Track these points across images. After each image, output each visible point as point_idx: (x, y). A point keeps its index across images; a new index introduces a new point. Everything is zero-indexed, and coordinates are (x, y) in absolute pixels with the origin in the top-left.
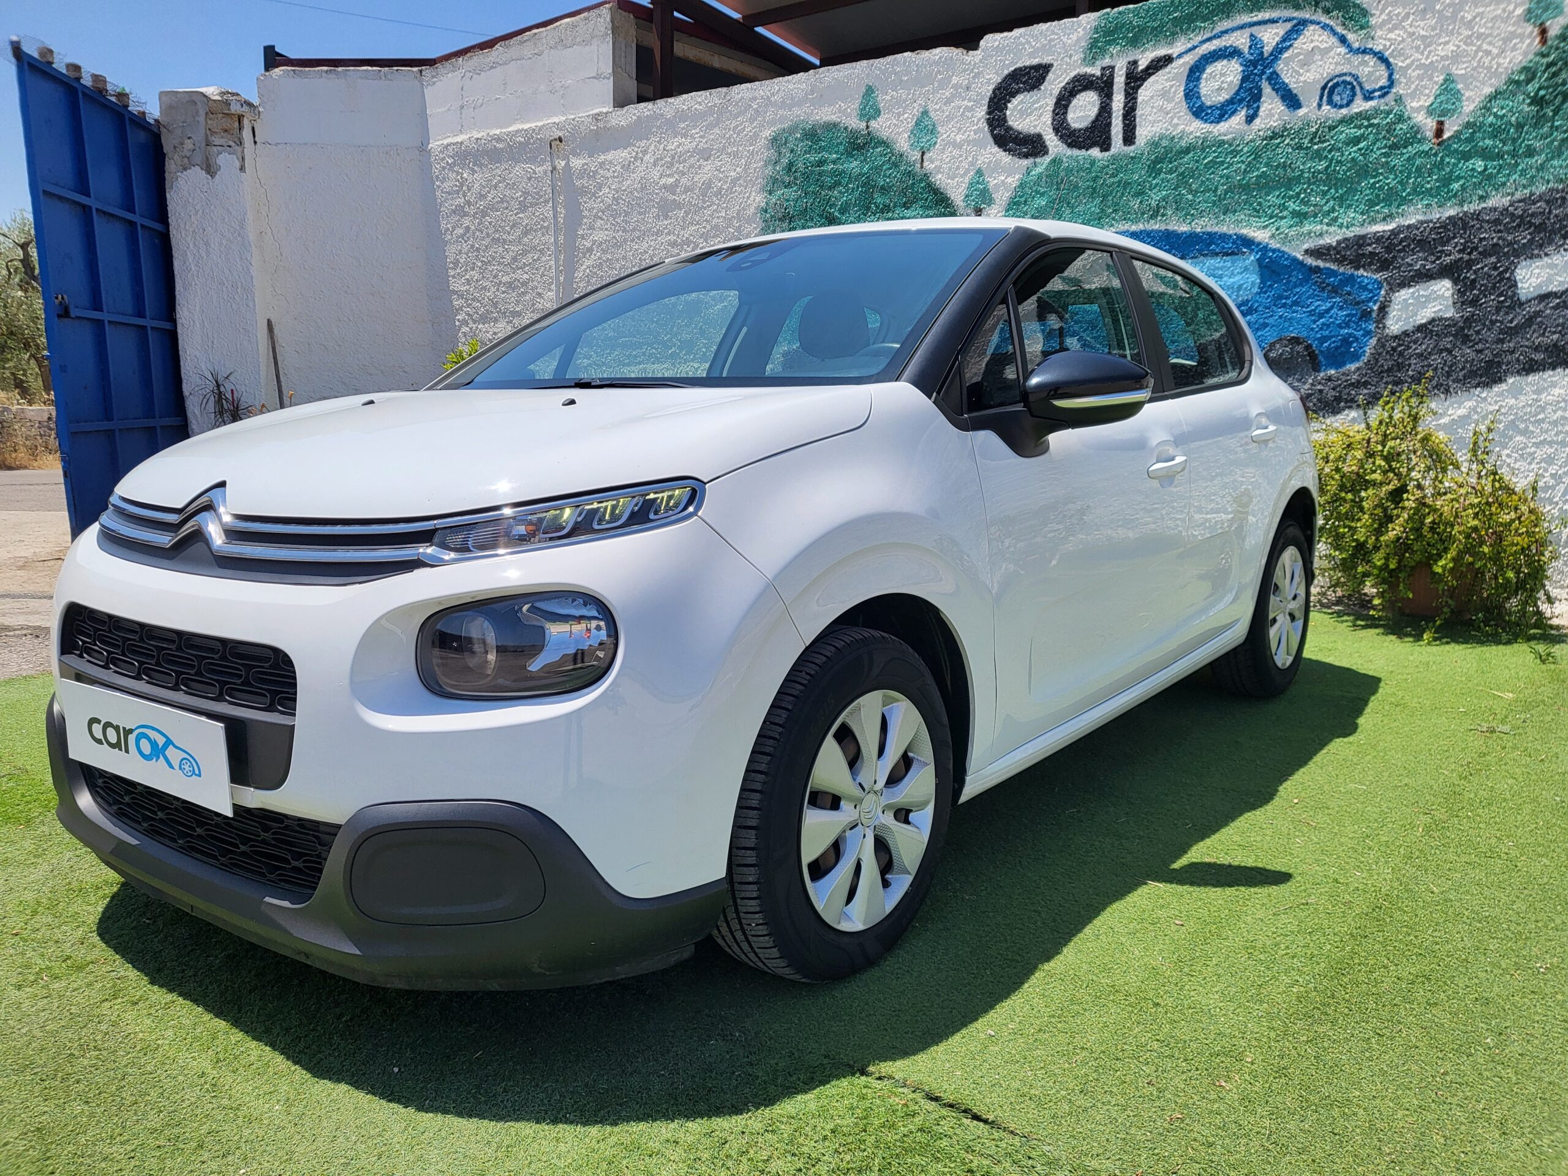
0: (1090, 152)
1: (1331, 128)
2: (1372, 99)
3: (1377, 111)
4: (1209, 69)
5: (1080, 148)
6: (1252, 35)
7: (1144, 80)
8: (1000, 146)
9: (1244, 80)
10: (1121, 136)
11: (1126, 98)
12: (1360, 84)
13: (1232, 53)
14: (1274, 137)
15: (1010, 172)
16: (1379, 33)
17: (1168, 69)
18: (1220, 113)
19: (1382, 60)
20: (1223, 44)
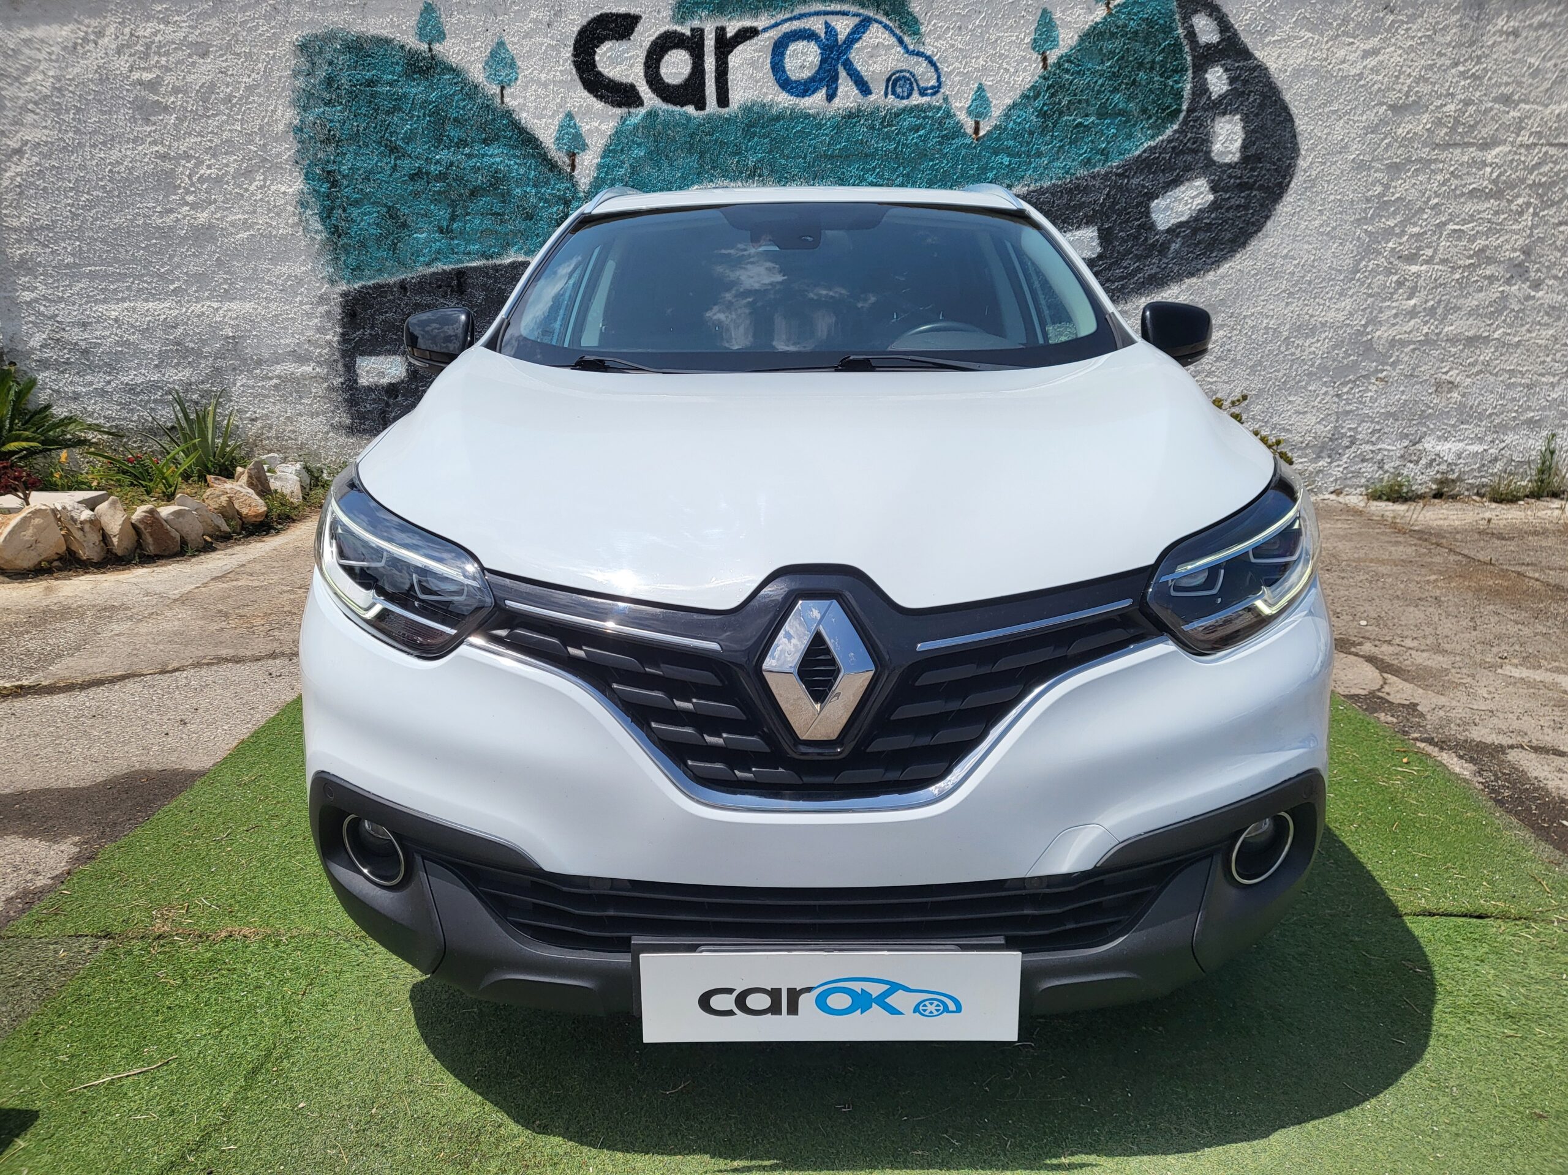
0: (685, 108)
1: (897, 115)
2: (926, 95)
3: (930, 107)
4: (792, 47)
5: (675, 104)
6: (826, 23)
7: (734, 47)
8: (590, 91)
9: (823, 61)
10: (715, 97)
11: (717, 62)
12: (916, 81)
13: (808, 35)
14: (851, 116)
15: (603, 119)
16: (928, 40)
17: (755, 40)
18: (804, 89)
19: (932, 63)
20: (802, 26)
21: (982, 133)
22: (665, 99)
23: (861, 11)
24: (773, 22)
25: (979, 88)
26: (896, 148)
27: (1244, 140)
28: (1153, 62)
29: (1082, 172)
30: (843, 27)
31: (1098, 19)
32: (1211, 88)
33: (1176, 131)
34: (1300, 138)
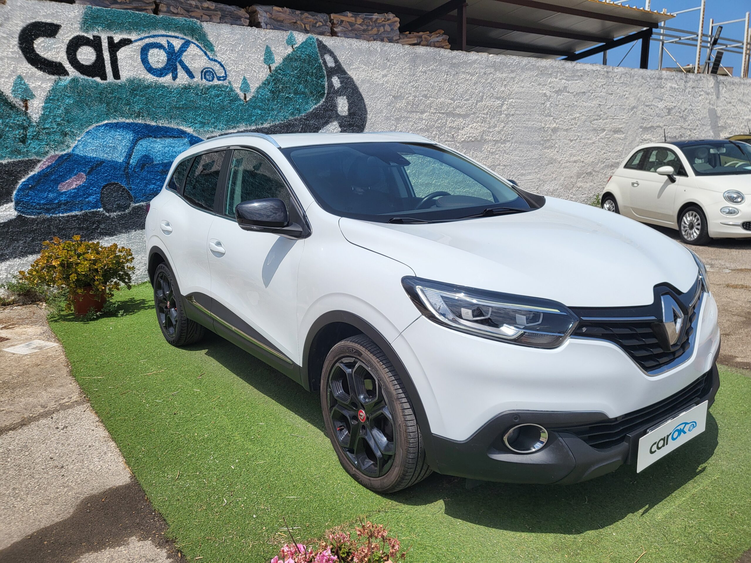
0: (94, 79)
2: (220, 80)
3: (223, 86)
4: (151, 51)
5: (89, 76)
6: (167, 41)
7: (119, 48)
8: (32, 65)
9: (169, 60)
10: (112, 74)
11: (110, 55)
12: (215, 73)
13: (159, 46)
14: (186, 88)
15: (43, 81)
16: (218, 55)
17: (131, 46)
18: (160, 73)
19: (222, 65)
20: (155, 41)
21: (248, 99)
22: (82, 73)
23: (185, 37)
24: (140, 37)
25: (244, 79)
26: (209, 105)
27: (349, 107)
28: (312, 72)
29: (291, 118)
30: (177, 44)
31: (289, 53)
32: (335, 85)
33: (324, 102)
34: (367, 107)
